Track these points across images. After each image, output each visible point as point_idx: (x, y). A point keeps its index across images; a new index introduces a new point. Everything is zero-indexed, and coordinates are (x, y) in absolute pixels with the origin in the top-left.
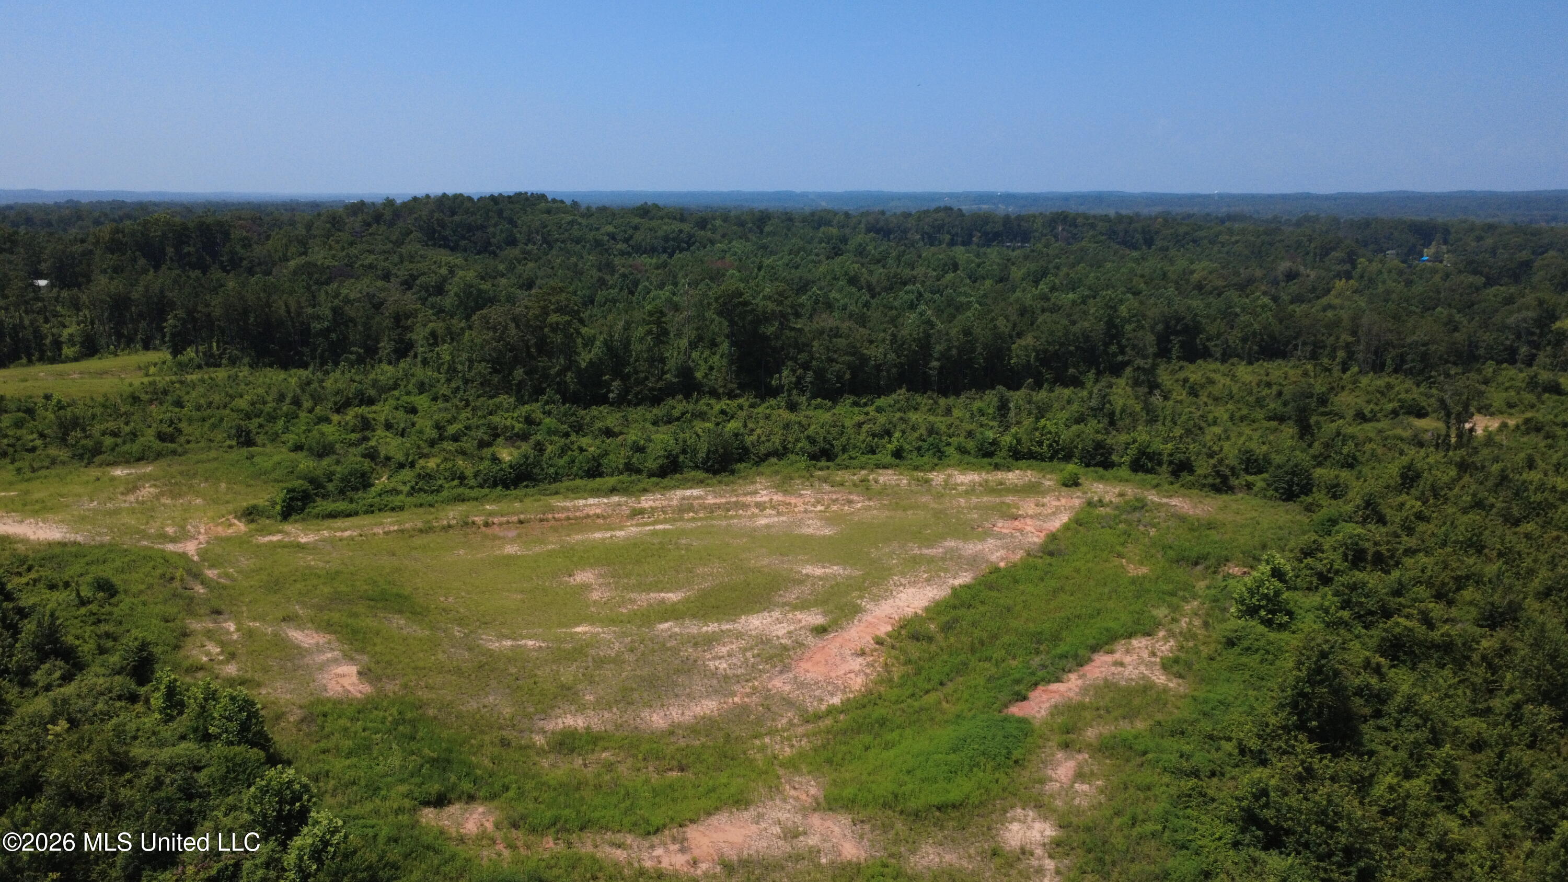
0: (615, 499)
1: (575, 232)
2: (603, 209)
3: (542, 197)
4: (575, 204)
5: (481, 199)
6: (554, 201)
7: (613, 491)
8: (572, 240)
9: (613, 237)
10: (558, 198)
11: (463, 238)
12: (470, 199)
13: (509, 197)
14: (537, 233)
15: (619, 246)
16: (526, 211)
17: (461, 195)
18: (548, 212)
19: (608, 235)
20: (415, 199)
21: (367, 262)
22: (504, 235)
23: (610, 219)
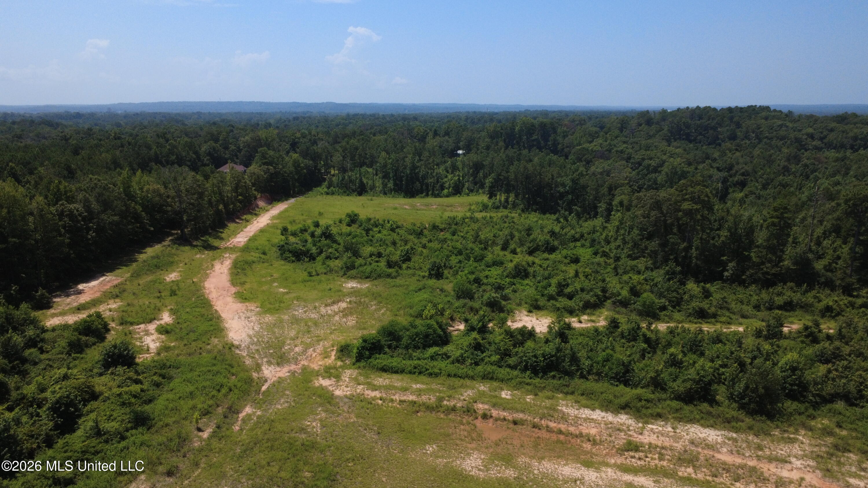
0: (623, 418)
1: (782, 133)
2: (811, 117)
3: (767, 108)
4: (790, 112)
5: (722, 109)
6: (775, 111)
7: (624, 408)
8: (778, 138)
9: (812, 136)
10: (778, 109)
11: (700, 134)
12: (715, 109)
13: (741, 108)
14: (753, 133)
15: (814, 143)
16: (751, 117)
17: (709, 107)
18: (766, 118)
19: (808, 134)
20: (679, 109)
21: (620, 149)
22: (728, 133)
23: (812, 124)
